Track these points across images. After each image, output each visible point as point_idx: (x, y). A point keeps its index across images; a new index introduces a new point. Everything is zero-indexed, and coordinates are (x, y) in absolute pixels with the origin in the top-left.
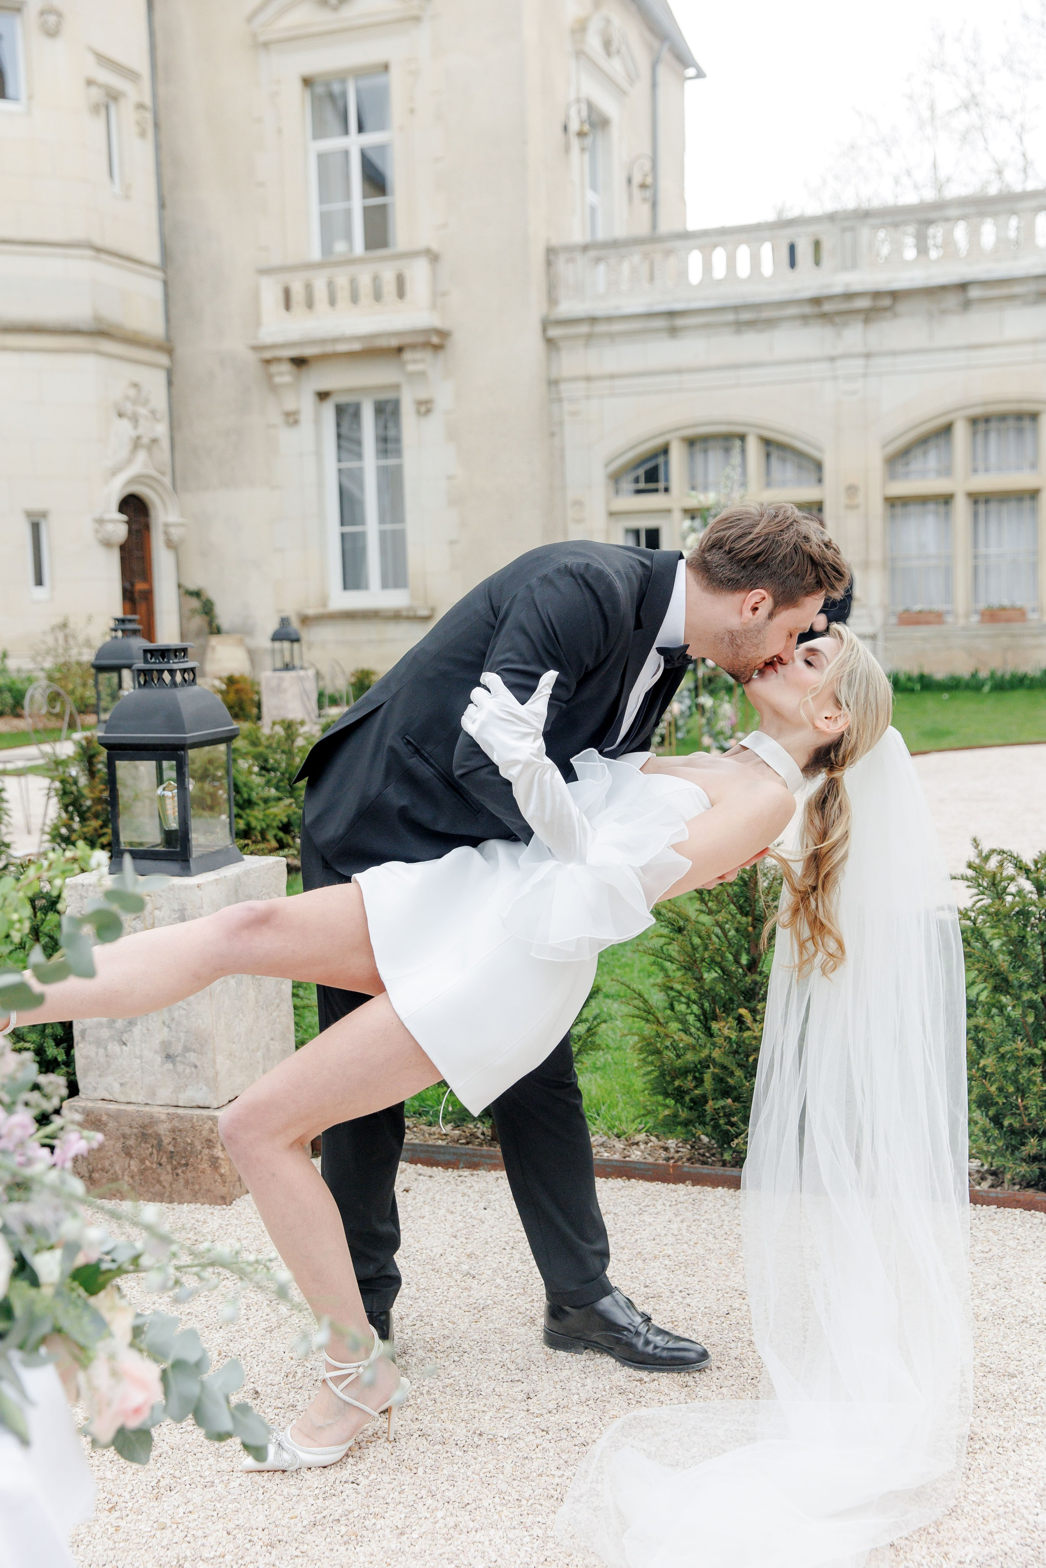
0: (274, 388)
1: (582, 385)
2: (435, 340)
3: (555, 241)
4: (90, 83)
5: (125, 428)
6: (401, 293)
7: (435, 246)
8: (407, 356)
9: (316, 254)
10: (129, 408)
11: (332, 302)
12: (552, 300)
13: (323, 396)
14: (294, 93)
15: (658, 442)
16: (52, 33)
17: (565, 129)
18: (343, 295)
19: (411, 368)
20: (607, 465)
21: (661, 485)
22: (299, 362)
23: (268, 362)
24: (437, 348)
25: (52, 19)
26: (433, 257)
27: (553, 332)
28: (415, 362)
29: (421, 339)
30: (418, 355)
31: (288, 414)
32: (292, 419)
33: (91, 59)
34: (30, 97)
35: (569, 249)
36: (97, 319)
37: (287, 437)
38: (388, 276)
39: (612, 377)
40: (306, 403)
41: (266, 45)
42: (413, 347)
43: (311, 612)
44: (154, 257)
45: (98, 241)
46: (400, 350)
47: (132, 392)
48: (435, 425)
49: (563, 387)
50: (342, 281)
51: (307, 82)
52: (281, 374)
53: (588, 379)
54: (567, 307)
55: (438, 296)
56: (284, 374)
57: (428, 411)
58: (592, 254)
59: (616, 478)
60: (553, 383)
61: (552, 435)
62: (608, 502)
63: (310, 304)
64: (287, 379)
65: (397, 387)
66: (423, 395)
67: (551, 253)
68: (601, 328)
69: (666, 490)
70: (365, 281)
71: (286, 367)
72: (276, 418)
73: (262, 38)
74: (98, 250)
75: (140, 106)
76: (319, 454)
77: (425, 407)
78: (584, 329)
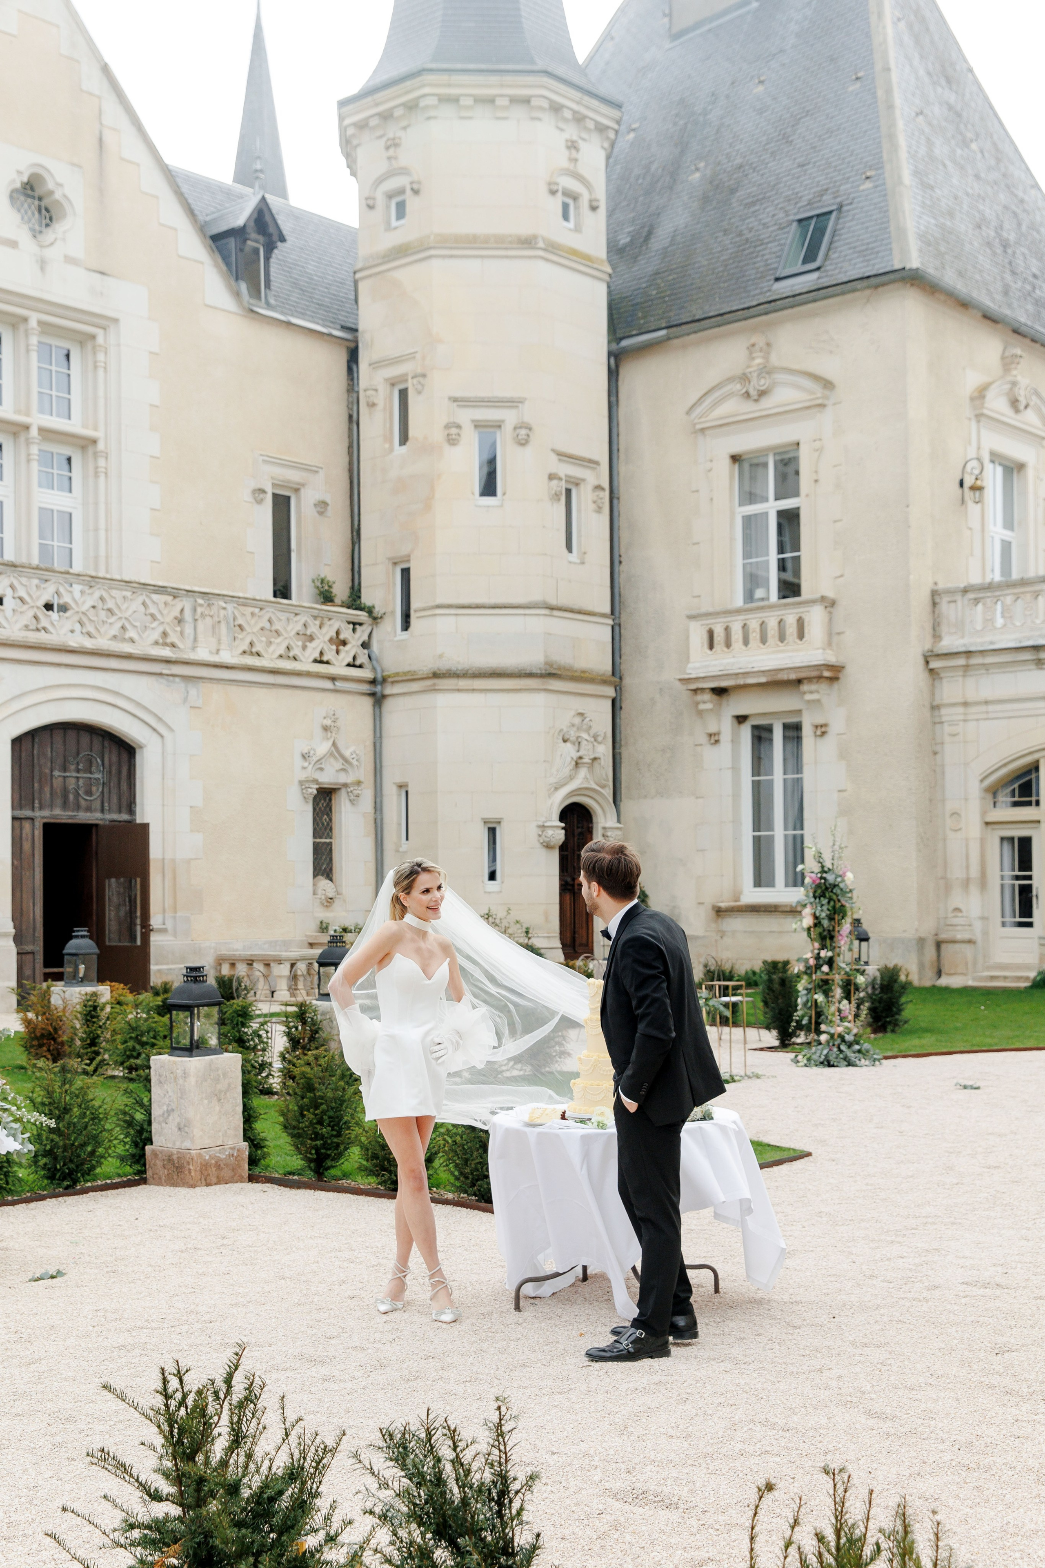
0: (700, 713)
1: (960, 710)
2: (826, 674)
3: (941, 586)
4: (553, 476)
5: (569, 751)
6: (801, 635)
7: (831, 594)
8: (805, 687)
9: (739, 601)
10: (572, 734)
11: (746, 642)
12: (937, 636)
13: (741, 719)
14: (724, 468)
15: (1029, 759)
16: (523, 443)
17: (961, 484)
18: (754, 636)
19: (808, 697)
20: (982, 781)
21: (1034, 799)
22: (720, 692)
23: (695, 691)
24: (833, 679)
25: (523, 432)
26: (830, 604)
27: (933, 665)
28: (812, 692)
29: (815, 674)
30: (813, 687)
31: (712, 735)
32: (714, 738)
33: (554, 458)
35: (949, 592)
36: (549, 664)
37: (710, 754)
38: (791, 620)
39: (986, 703)
40: (726, 725)
41: (702, 430)
42: (810, 679)
43: (723, 905)
44: (605, 607)
45: (553, 602)
46: (799, 681)
47: (577, 720)
48: (829, 745)
49: (944, 711)
50: (754, 625)
51: (735, 459)
52: (705, 701)
53: (965, 704)
54: (950, 642)
55: (832, 636)
56: (707, 702)
57: (824, 733)
58: (971, 596)
59: (993, 791)
60: (935, 708)
61: (935, 753)
62: (984, 813)
63: (728, 645)
64: (709, 706)
65: (799, 712)
66: (820, 721)
67: (934, 598)
68: (975, 661)
69: (1038, 803)
70: (772, 624)
71: (707, 696)
72: (703, 739)
73: (698, 427)
74: (553, 608)
75: (599, 488)
76: (735, 769)
77: (821, 730)
78: (961, 661)
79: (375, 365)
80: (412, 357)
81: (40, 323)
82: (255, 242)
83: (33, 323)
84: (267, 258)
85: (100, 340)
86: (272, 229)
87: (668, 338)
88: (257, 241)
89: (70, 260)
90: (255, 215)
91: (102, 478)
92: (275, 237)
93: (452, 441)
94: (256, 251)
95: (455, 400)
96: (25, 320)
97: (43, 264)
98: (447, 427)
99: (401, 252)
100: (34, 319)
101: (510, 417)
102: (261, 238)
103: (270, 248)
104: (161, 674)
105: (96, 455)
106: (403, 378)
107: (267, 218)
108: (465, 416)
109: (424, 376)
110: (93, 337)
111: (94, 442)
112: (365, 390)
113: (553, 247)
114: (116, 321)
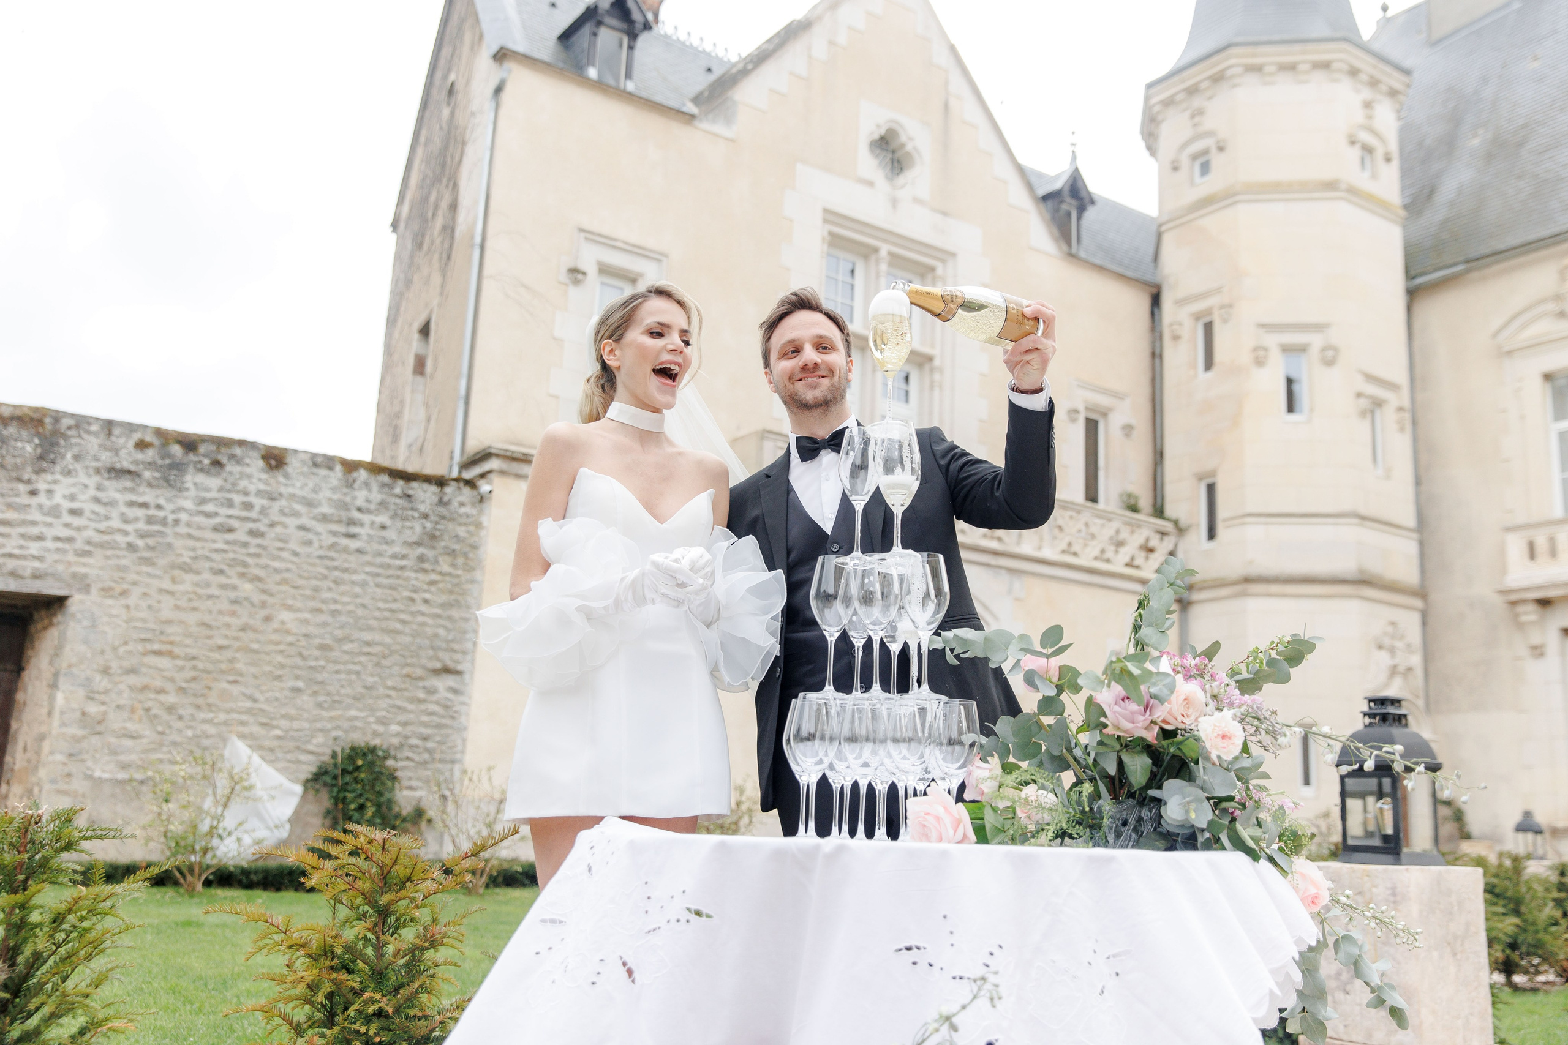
0: (1520, 626)
4: (1359, 395)
5: (1384, 659)
9: (1558, 513)
10: (1387, 641)
14: (1536, 387)
16: (1329, 363)
22: (1544, 603)
23: (1514, 603)
25: (1330, 353)
31: (1534, 648)
32: (1538, 651)
33: (1361, 379)
34: (1312, 410)
36: (1361, 571)
37: (1534, 669)
40: (1552, 639)
41: (1510, 353)
44: (1411, 521)
45: (1363, 511)
47: (1390, 629)
51: (1548, 377)
52: (1526, 613)
56: (1530, 612)
63: (1553, 554)
64: (1532, 617)
71: (1532, 607)
72: (1523, 651)
73: (1506, 349)
74: (1364, 518)
75: (1400, 409)
76: (1564, 683)
79: (1181, 302)
80: (1218, 290)
81: (890, 254)
82: (1069, 205)
83: (883, 253)
84: (1079, 218)
85: (940, 271)
86: (1083, 194)
87: (1467, 271)
88: (1070, 204)
89: (917, 200)
90: (1070, 182)
91: (937, 392)
92: (1087, 200)
93: (1260, 362)
94: (1069, 214)
95: (1262, 326)
96: (876, 250)
97: (894, 202)
98: (1255, 349)
99: (1207, 202)
100: (884, 249)
101: (1316, 341)
102: (1074, 202)
103: (1081, 209)
104: (988, 565)
105: (932, 370)
106: (1209, 311)
107: (1080, 184)
108: (1273, 341)
109: (1230, 306)
110: (932, 269)
111: (930, 359)
112: (1171, 325)
113: (1353, 191)
114: (953, 255)
